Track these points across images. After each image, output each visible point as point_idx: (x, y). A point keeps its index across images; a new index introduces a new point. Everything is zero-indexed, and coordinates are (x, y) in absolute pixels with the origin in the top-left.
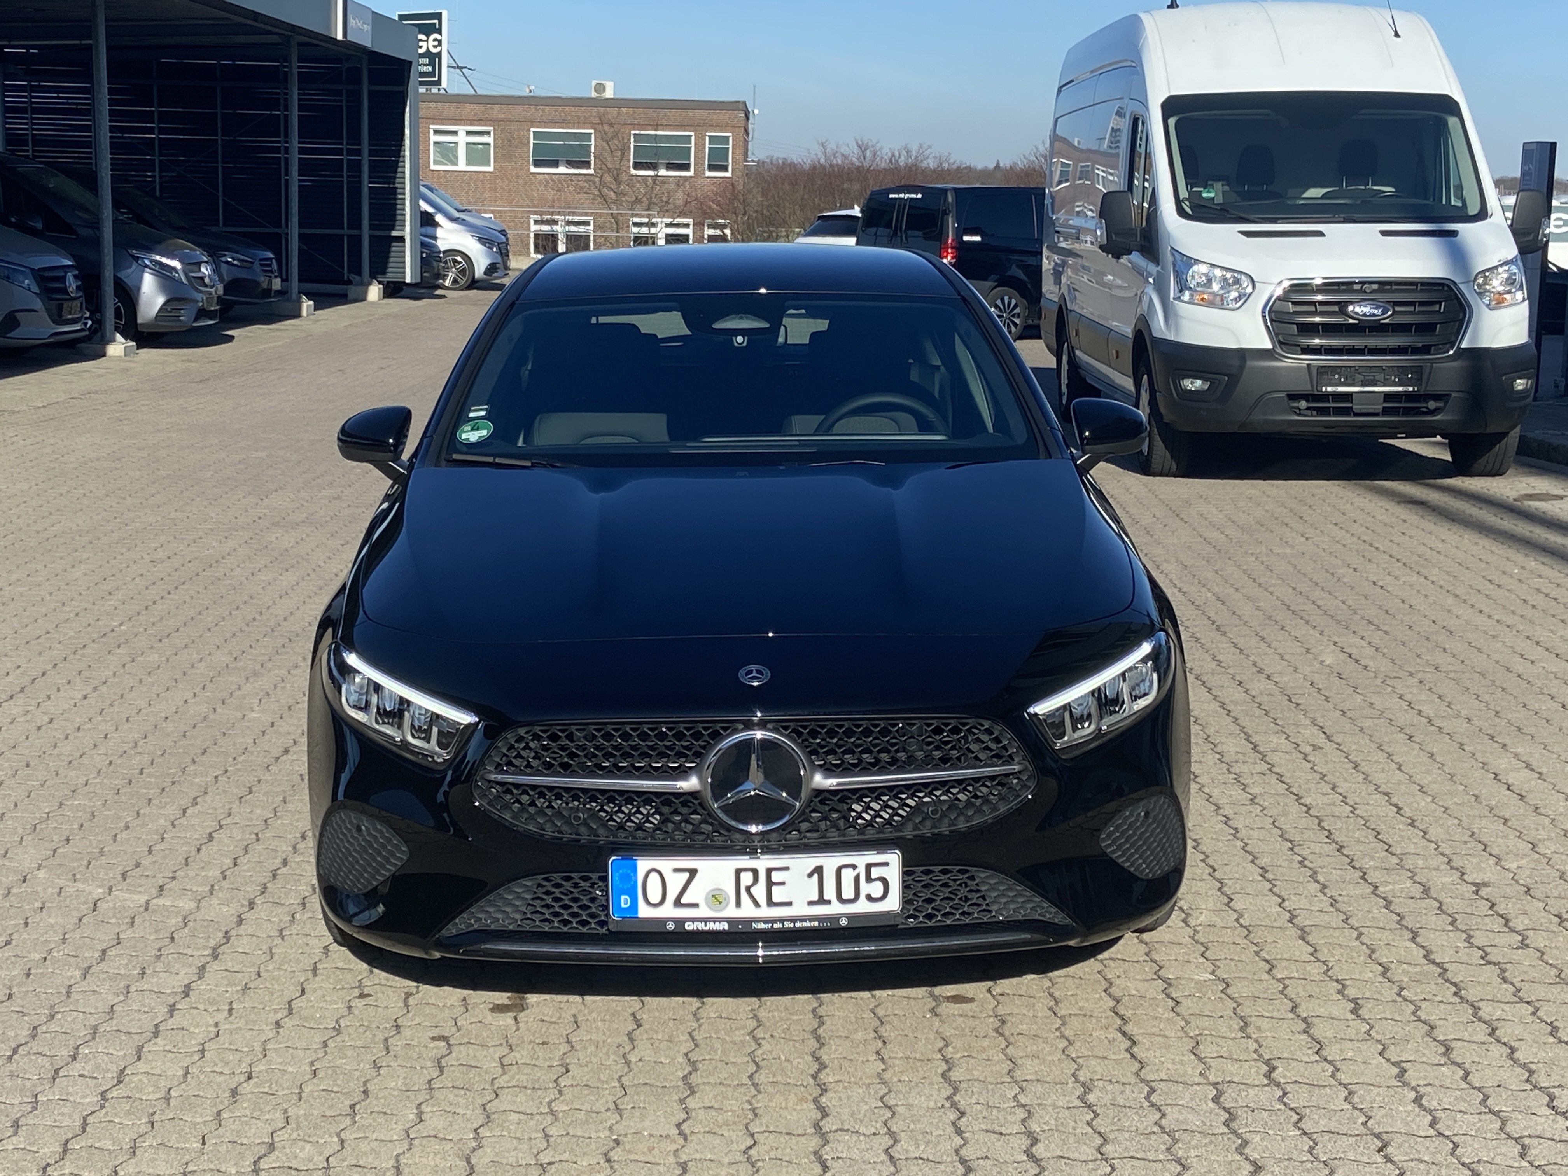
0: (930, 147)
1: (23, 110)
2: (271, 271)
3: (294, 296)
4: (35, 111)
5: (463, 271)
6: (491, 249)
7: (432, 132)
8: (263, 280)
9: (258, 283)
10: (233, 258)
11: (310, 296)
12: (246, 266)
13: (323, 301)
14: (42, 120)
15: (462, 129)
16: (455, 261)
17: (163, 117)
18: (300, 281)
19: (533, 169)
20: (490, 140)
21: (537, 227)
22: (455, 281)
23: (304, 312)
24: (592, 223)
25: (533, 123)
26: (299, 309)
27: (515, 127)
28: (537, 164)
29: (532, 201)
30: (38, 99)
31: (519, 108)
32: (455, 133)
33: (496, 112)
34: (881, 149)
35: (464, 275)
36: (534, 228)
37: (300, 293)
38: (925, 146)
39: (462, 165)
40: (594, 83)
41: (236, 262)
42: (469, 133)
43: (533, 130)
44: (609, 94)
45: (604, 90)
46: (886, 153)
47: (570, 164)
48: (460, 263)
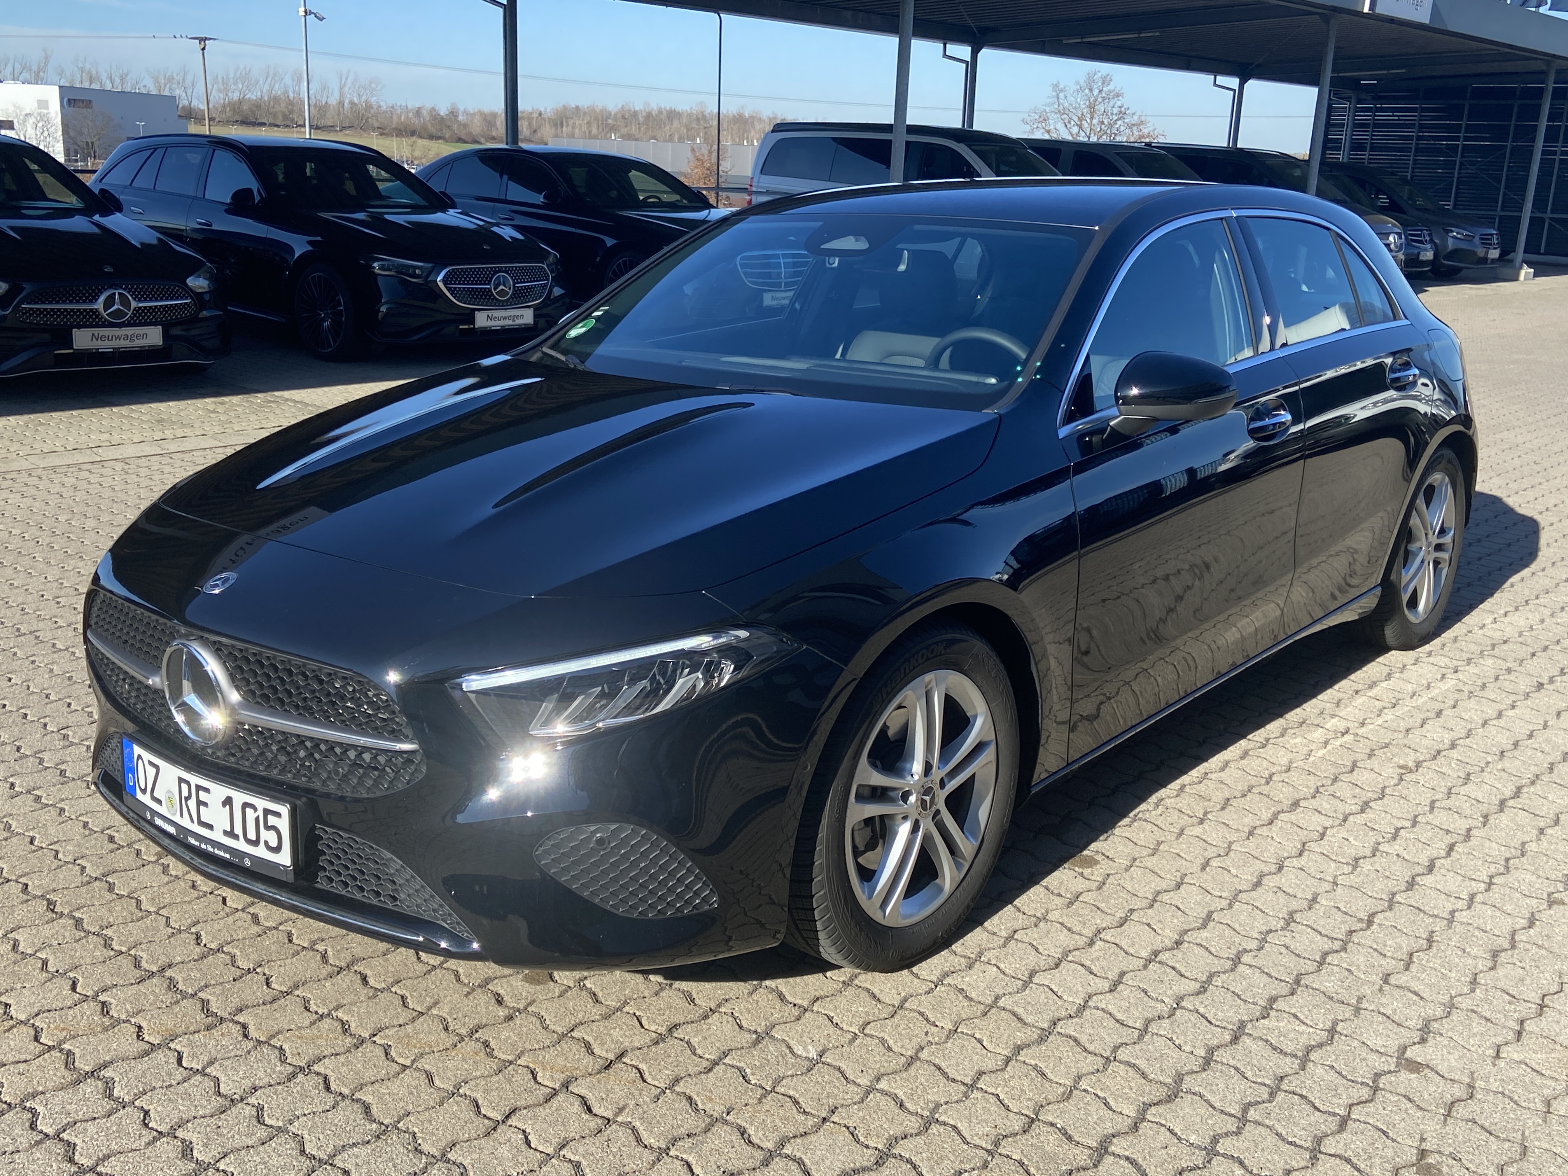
1: (1366, 125)
2: (1490, 244)
3: (1517, 264)
4: (1376, 125)
8: (1481, 252)
9: (1475, 253)
10: (1458, 233)
11: (1530, 264)
12: (1469, 239)
13: (1542, 270)
14: (1380, 133)
17: (1469, 128)
18: (1525, 252)
23: (1522, 277)
26: (1518, 275)
30: (1381, 116)
37: (1523, 262)
41: (1459, 236)
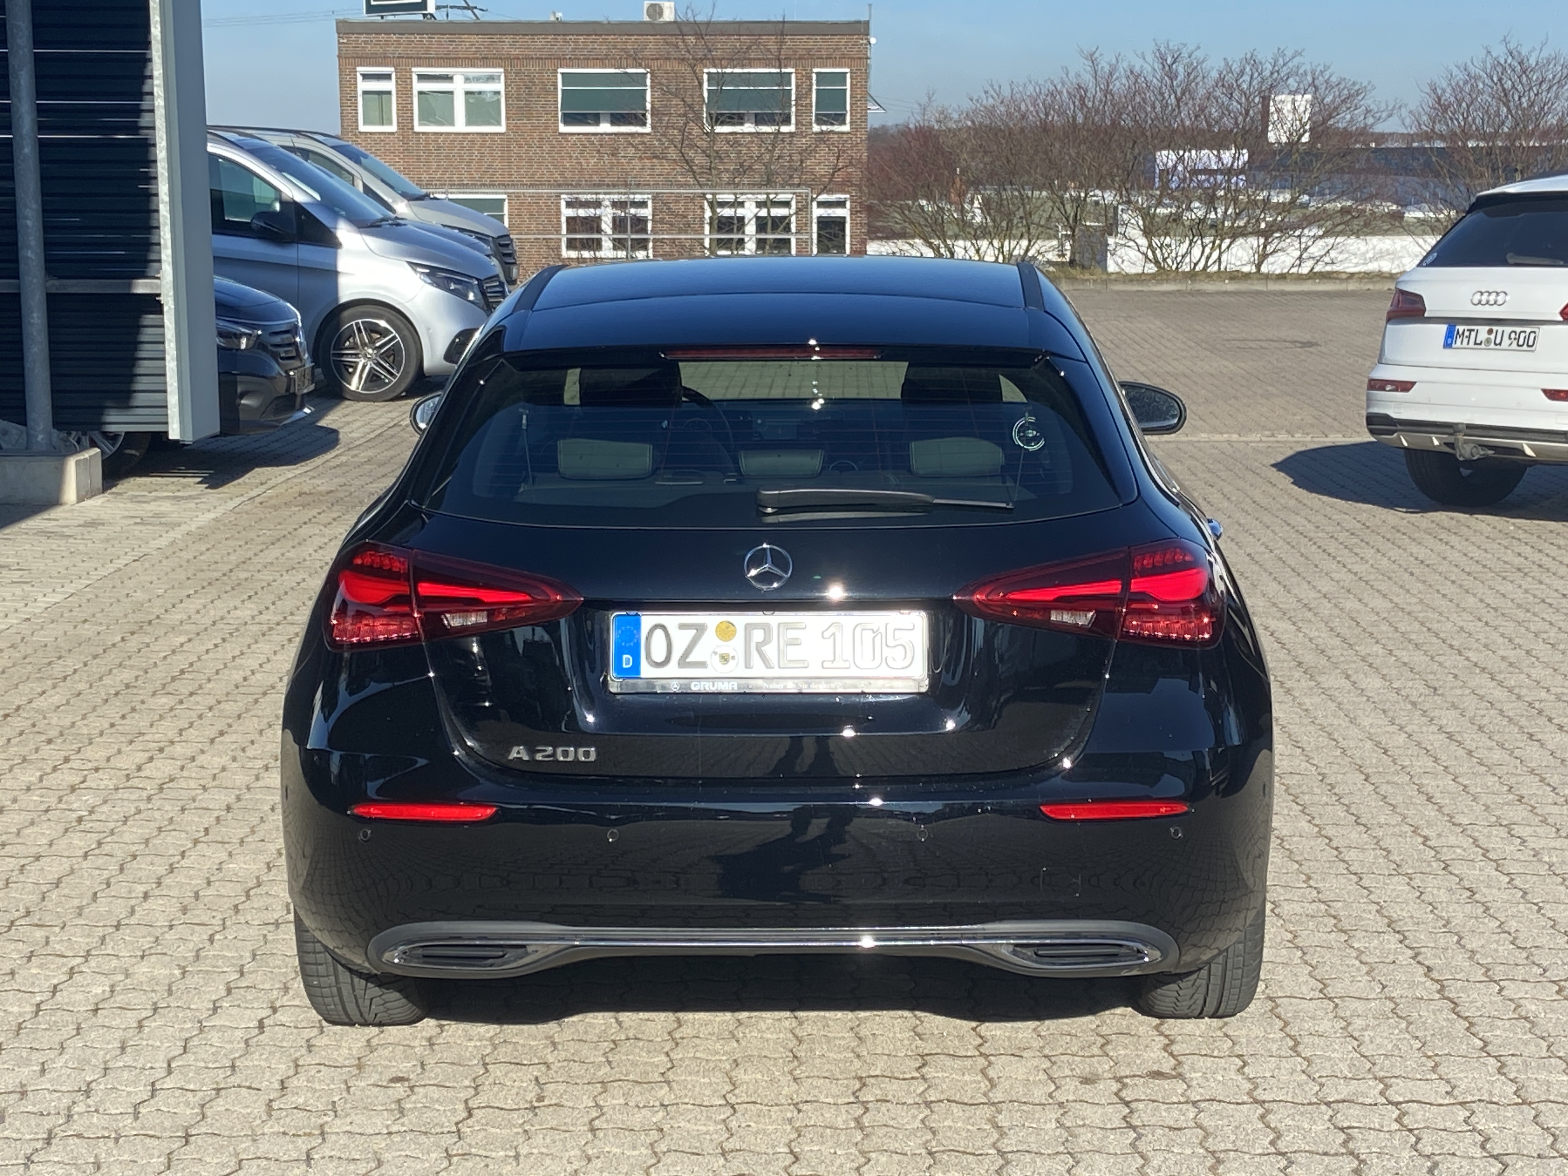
0: (1297, 54)
5: (392, 355)
6: (465, 297)
7: (415, 78)
15: (459, 73)
16: (373, 329)
19: (563, 128)
20: (500, 86)
21: (571, 212)
22: (373, 379)
24: (650, 203)
25: (563, 60)
27: (534, 68)
28: (569, 119)
29: (562, 174)
31: (540, 41)
32: (448, 78)
33: (507, 45)
34: (1200, 63)
35: (396, 364)
36: (567, 212)
38: (1289, 53)
39: (460, 125)
40: (646, 4)
42: (467, 80)
43: (560, 70)
44: (668, 16)
45: (661, 14)
46: (1213, 67)
47: (616, 120)
48: (384, 333)
